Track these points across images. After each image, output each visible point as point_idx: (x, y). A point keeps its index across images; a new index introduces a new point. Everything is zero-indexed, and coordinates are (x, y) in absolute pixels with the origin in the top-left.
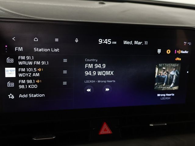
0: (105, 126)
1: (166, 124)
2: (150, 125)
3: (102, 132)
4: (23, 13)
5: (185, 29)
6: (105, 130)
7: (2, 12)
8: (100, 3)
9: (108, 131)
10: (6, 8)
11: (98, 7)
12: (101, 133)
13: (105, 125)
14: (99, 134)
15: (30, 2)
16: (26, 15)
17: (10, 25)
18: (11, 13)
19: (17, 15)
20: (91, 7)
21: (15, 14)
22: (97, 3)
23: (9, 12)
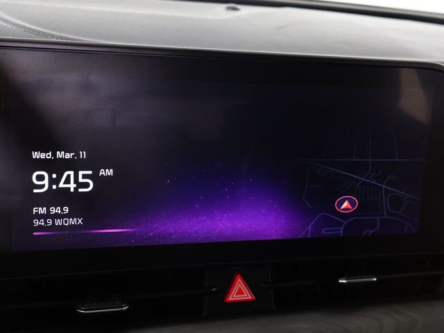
0: (239, 284)
1: (375, 279)
2: (340, 281)
3: (233, 297)
4: (55, 30)
5: (416, 68)
6: (240, 292)
7: (10, 26)
8: (229, 8)
9: (246, 295)
10: (19, 18)
11: (224, 17)
12: (230, 299)
13: (240, 280)
14: (226, 301)
15: (71, 6)
16: (62, 35)
17: (29, 56)
18: (30, 30)
19: (44, 33)
20: (209, 17)
21: (39, 32)
22: (221, 8)
23: (26, 28)
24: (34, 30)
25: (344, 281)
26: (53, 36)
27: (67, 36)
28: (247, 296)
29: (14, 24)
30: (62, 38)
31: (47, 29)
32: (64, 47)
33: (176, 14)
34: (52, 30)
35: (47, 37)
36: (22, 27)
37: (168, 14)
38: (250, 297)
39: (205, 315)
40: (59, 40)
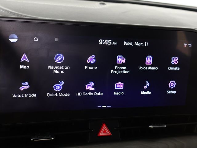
1: (165, 126)
3: (102, 134)
6: (105, 131)
7: (2, 11)
8: (101, 4)
10: (6, 7)
11: (99, 7)
13: (105, 126)
17: (10, 24)
18: (11, 12)
19: (17, 14)
20: (92, 7)
21: (15, 13)
22: (97, 3)
23: (9, 11)
24: (13, 13)
25: (152, 127)
26: (21, 15)
27: (27, 15)
28: (108, 133)
29: (4, 10)
30: (25, 16)
31: (19, 12)
32: (26, 20)
33: (77, 6)
34: (21, 13)
35: (18, 16)
36: (7, 11)
37: (74, 6)
38: (109, 134)
39: (89, 142)
40: (24, 17)
